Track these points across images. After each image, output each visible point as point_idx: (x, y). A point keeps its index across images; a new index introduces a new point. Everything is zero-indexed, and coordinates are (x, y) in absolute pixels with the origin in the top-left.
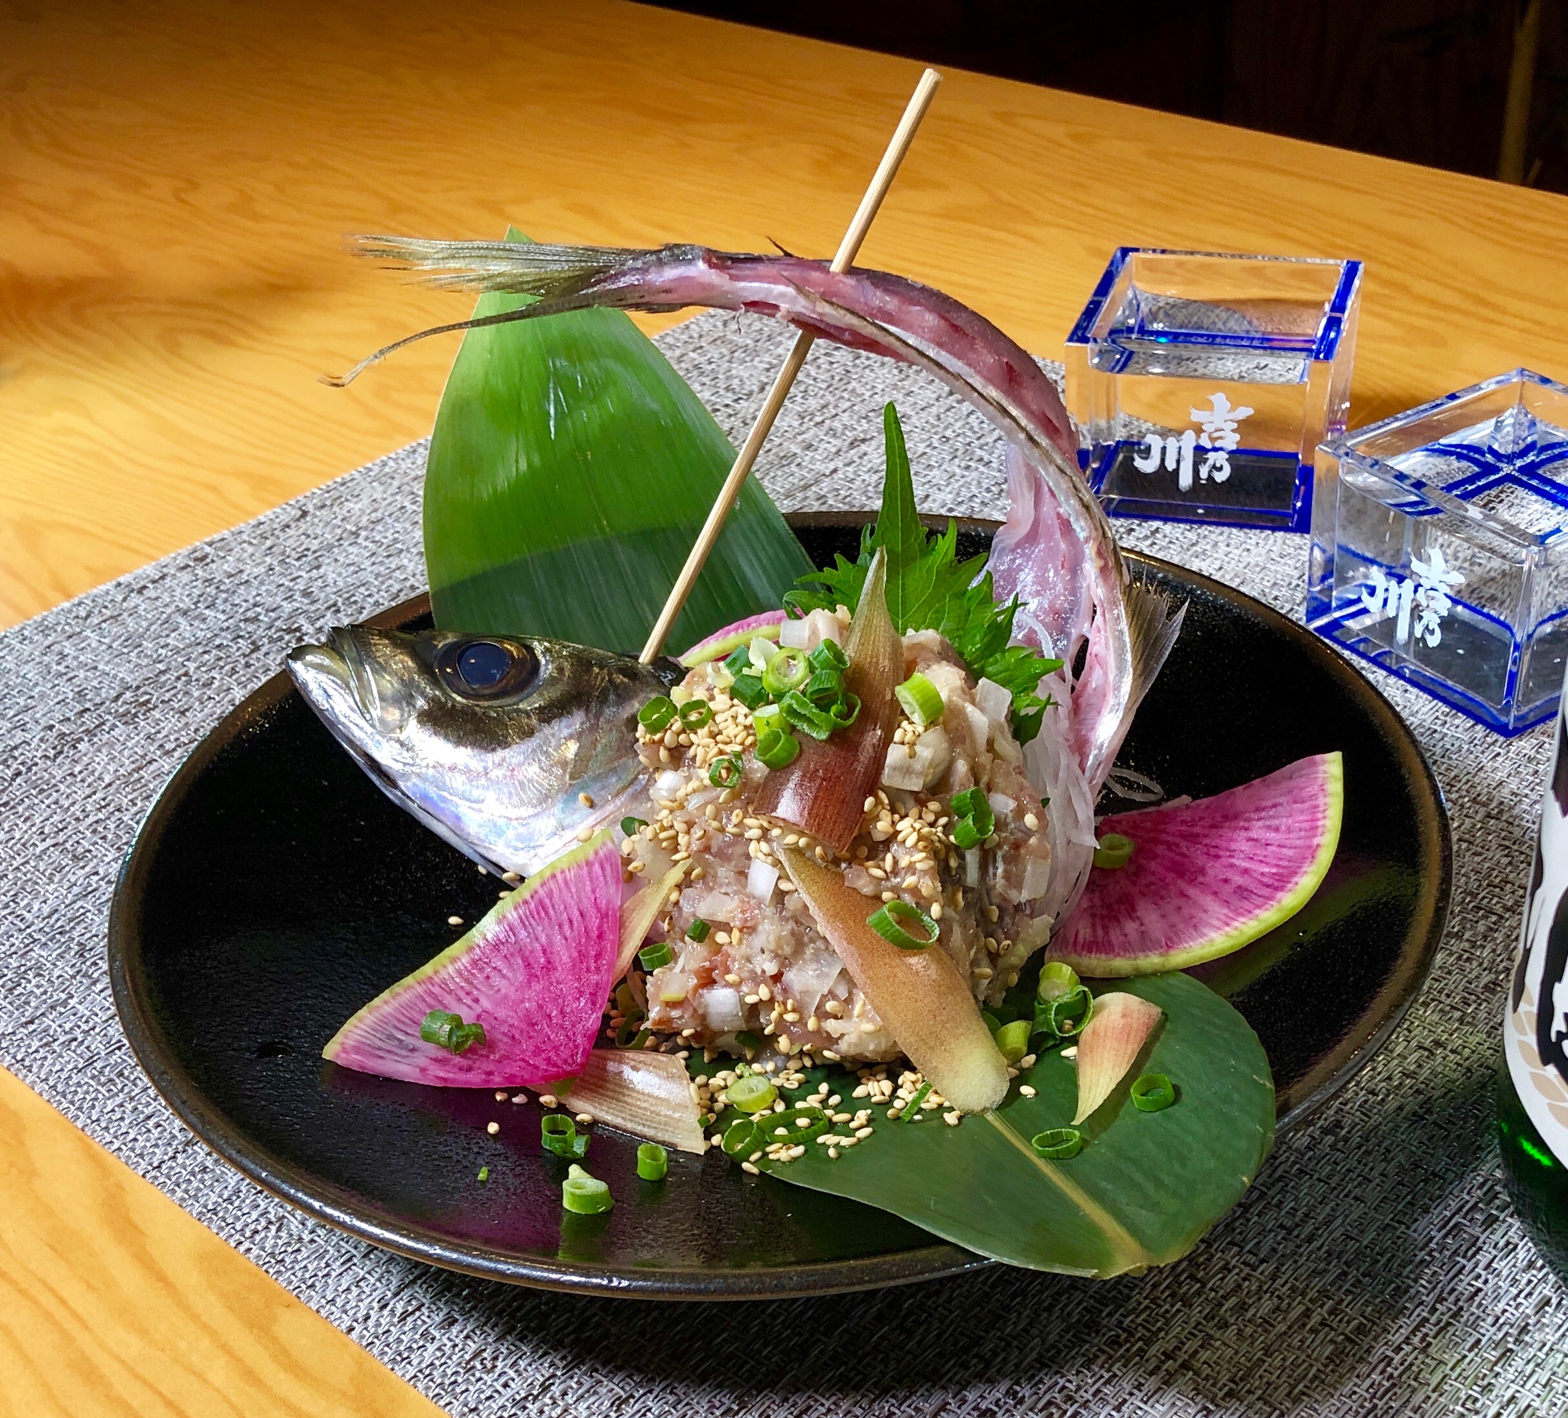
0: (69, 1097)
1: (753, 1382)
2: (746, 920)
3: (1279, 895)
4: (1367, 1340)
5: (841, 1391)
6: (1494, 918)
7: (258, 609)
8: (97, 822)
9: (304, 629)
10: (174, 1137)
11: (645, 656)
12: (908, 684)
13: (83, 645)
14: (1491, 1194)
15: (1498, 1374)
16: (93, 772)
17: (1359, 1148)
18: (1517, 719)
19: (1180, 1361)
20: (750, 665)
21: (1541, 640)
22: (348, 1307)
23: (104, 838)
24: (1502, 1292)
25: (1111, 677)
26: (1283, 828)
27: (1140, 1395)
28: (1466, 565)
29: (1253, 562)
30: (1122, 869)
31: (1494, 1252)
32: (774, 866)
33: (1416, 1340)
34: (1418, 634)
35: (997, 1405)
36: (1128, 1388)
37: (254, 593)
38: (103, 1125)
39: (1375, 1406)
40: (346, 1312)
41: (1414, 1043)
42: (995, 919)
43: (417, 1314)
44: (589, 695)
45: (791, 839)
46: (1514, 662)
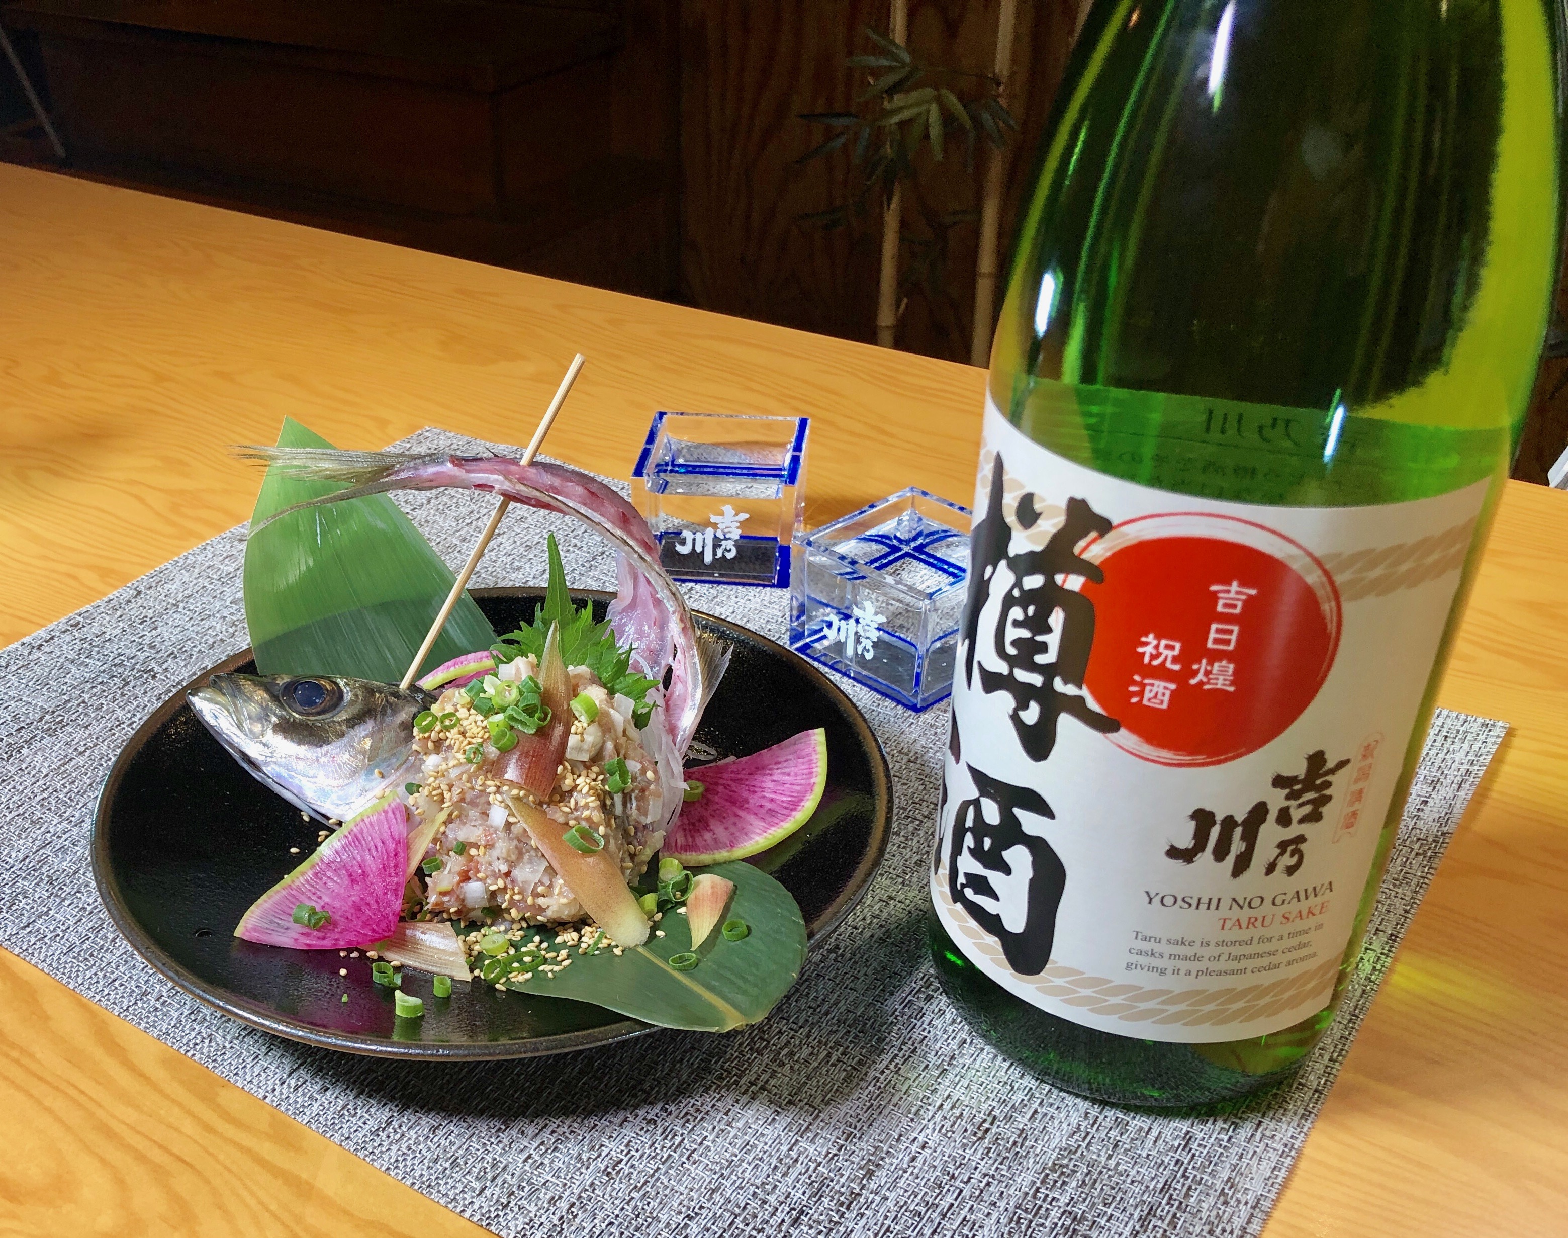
0: (62, 970)
1: (511, 1113)
2: (488, 841)
3: (794, 813)
4: (865, 1068)
5: (563, 1114)
6: (917, 822)
7: (122, 658)
8: (43, 799)
9: (156, 670)
10: (133, 991)
11: (404, 685)
12: (578, 699)
13: (8, 685)
14: (928, 982)
15: (940, 1083)
16: (34, 768)
17: (850, 960)
18: (923, 700)
19: (759, 1086)
20: (485, 692)
21: (934, 652)
22: (261, 1084)
23: (49, 809)
24: (938, 1037)
25: (690, 689)
26: (792, 774)
27: (738, 1106)
28: (884, 605)
29: (753, 608)
30: (698, 801)
31: (932, 1015)
32: (506, 808)
33: (892, 1067)
34: (860, 652)
35: (656, 1116)
36: (731, 1102)
37: (116, 647)
38: (87, 986)
39: (872, 1105)
40: (260, 1087)
41: (877, 898)
42: (633, 834)
43: (304, 1086)
44: (375, 710)
45: (515, 792)
46: (919, 666)
